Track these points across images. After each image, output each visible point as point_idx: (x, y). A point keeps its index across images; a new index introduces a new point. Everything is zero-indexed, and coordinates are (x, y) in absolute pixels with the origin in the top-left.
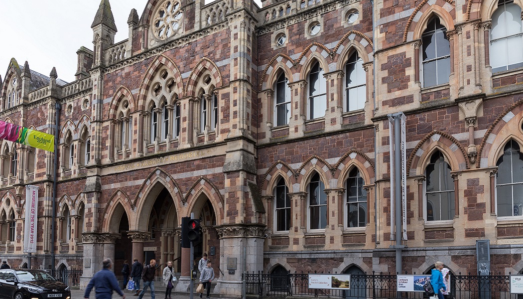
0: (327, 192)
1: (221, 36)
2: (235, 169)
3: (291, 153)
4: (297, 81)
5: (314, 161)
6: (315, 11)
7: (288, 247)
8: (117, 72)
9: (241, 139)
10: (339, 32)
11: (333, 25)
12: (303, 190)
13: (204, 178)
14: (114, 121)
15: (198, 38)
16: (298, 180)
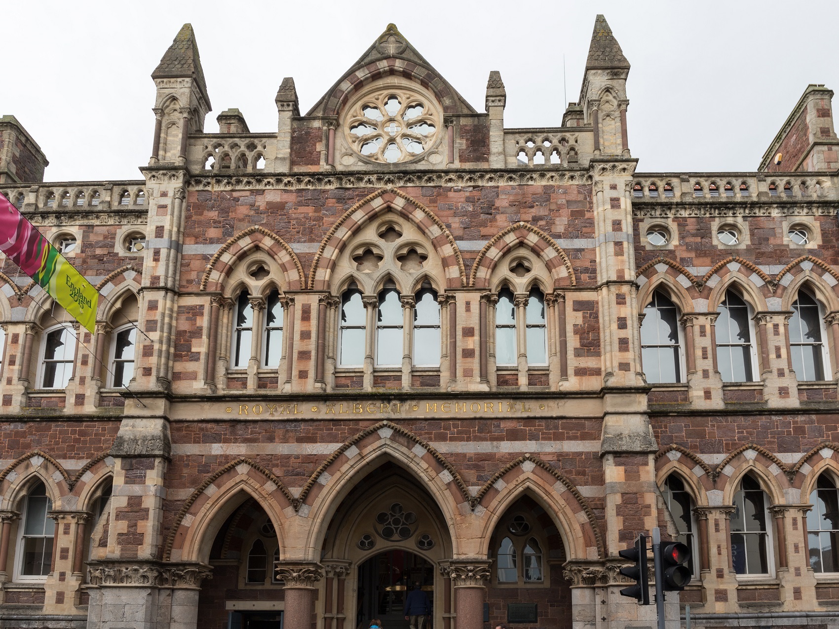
0: (783, 509)
1: (565, 193)
2: (638, 449)
3: (702, 435)
4: (702, 311)
5: (751, 454)
6: (733, 208)
7: (704, 605)
8: (235, 194)
9: (642, 393)
10: (781, 252)
11: (767, 239)
12: (729, 502)
13: (533, 458)
14: (220, 300)
15: (502, 183)
16: (719, 484)
